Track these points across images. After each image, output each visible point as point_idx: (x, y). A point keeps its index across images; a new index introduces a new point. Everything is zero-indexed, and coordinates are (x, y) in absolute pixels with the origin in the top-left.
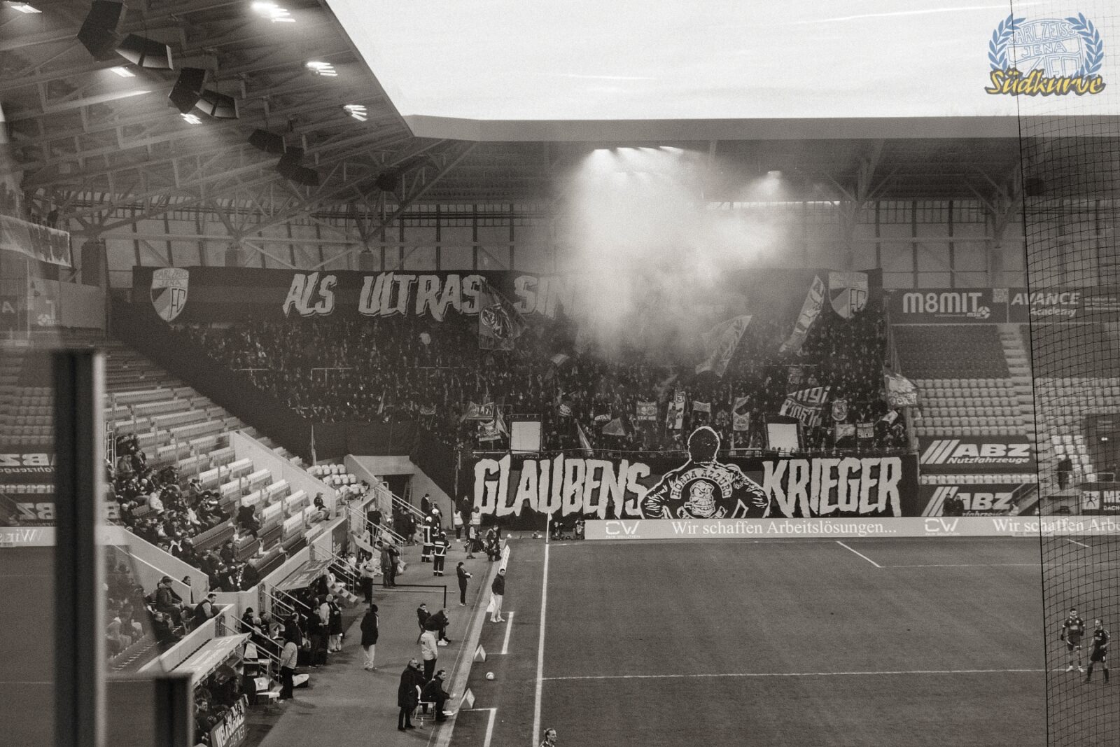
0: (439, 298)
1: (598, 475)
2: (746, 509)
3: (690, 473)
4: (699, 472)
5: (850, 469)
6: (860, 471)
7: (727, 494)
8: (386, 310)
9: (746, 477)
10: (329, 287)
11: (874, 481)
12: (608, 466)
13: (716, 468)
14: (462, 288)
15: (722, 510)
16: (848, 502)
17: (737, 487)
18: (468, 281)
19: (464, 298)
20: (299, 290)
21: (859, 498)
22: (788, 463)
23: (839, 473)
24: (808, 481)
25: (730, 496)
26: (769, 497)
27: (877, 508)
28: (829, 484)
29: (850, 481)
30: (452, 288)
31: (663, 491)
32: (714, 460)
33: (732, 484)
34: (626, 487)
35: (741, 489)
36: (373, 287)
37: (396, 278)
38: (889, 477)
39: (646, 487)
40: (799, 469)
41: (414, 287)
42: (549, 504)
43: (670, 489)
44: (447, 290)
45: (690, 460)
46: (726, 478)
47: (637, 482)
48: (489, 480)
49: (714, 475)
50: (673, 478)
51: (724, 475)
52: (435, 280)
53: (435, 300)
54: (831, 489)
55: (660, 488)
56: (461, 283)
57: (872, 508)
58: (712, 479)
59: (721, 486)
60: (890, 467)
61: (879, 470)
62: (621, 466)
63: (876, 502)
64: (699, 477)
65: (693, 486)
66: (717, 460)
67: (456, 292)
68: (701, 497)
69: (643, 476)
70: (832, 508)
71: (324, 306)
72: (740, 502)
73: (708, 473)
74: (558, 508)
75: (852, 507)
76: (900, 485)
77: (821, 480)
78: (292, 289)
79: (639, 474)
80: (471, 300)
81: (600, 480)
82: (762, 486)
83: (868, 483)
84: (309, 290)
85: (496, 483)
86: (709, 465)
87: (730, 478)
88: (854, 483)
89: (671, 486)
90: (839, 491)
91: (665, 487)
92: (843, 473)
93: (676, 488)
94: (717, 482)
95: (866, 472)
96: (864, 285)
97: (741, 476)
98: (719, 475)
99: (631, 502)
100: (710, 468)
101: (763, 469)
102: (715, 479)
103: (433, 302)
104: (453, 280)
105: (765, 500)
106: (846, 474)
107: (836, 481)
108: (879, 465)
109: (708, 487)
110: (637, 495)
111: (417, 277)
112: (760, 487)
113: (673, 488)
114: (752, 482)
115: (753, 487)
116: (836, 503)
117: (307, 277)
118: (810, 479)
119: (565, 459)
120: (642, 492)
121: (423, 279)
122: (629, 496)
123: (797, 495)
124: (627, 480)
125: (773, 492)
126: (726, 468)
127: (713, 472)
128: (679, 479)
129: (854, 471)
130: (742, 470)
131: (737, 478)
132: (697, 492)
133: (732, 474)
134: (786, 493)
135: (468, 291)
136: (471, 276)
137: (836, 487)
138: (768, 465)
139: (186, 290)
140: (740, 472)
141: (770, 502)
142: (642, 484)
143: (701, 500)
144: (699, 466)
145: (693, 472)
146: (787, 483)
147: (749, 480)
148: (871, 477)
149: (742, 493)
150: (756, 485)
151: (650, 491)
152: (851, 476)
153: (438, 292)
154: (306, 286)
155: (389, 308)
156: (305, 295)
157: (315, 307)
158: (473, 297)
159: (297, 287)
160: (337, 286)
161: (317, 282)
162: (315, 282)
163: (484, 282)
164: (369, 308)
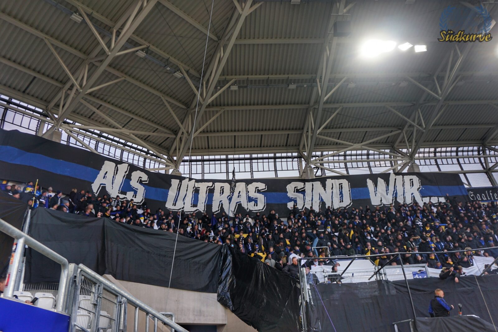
8: (188, 208)
10: (141, 182)
14: (248, 192)
18: (252, 187)
19: (250, 199)
20: (110, 176)
30: (240, 192)
36: (179, 189)
37: (197, 185)
41: (211, 191)
44: (236, 194)
52: (227, 186)
53: (228, 201)
56: (247, 189)
67: (244, 195)
71: (135, 195)
78: (102, 173)
80: (256, 201)
84: (120, 178)
103: (226, 202)
104: (241, 187)
111: (213, 184)
117: (116, 166)
121: (218, 186)
135: (253, 194)
136: (254, 183)
153: (230, 195)
154: (117, 173)
155: (191, 207)
156: (115, 181)
157: (126, 195)
158: (256, 198)
159: (107, 172)
160: (147, 182)
161: (127, 173)
162: (126, 172)
163: (264, 188)
164: (175, 205)
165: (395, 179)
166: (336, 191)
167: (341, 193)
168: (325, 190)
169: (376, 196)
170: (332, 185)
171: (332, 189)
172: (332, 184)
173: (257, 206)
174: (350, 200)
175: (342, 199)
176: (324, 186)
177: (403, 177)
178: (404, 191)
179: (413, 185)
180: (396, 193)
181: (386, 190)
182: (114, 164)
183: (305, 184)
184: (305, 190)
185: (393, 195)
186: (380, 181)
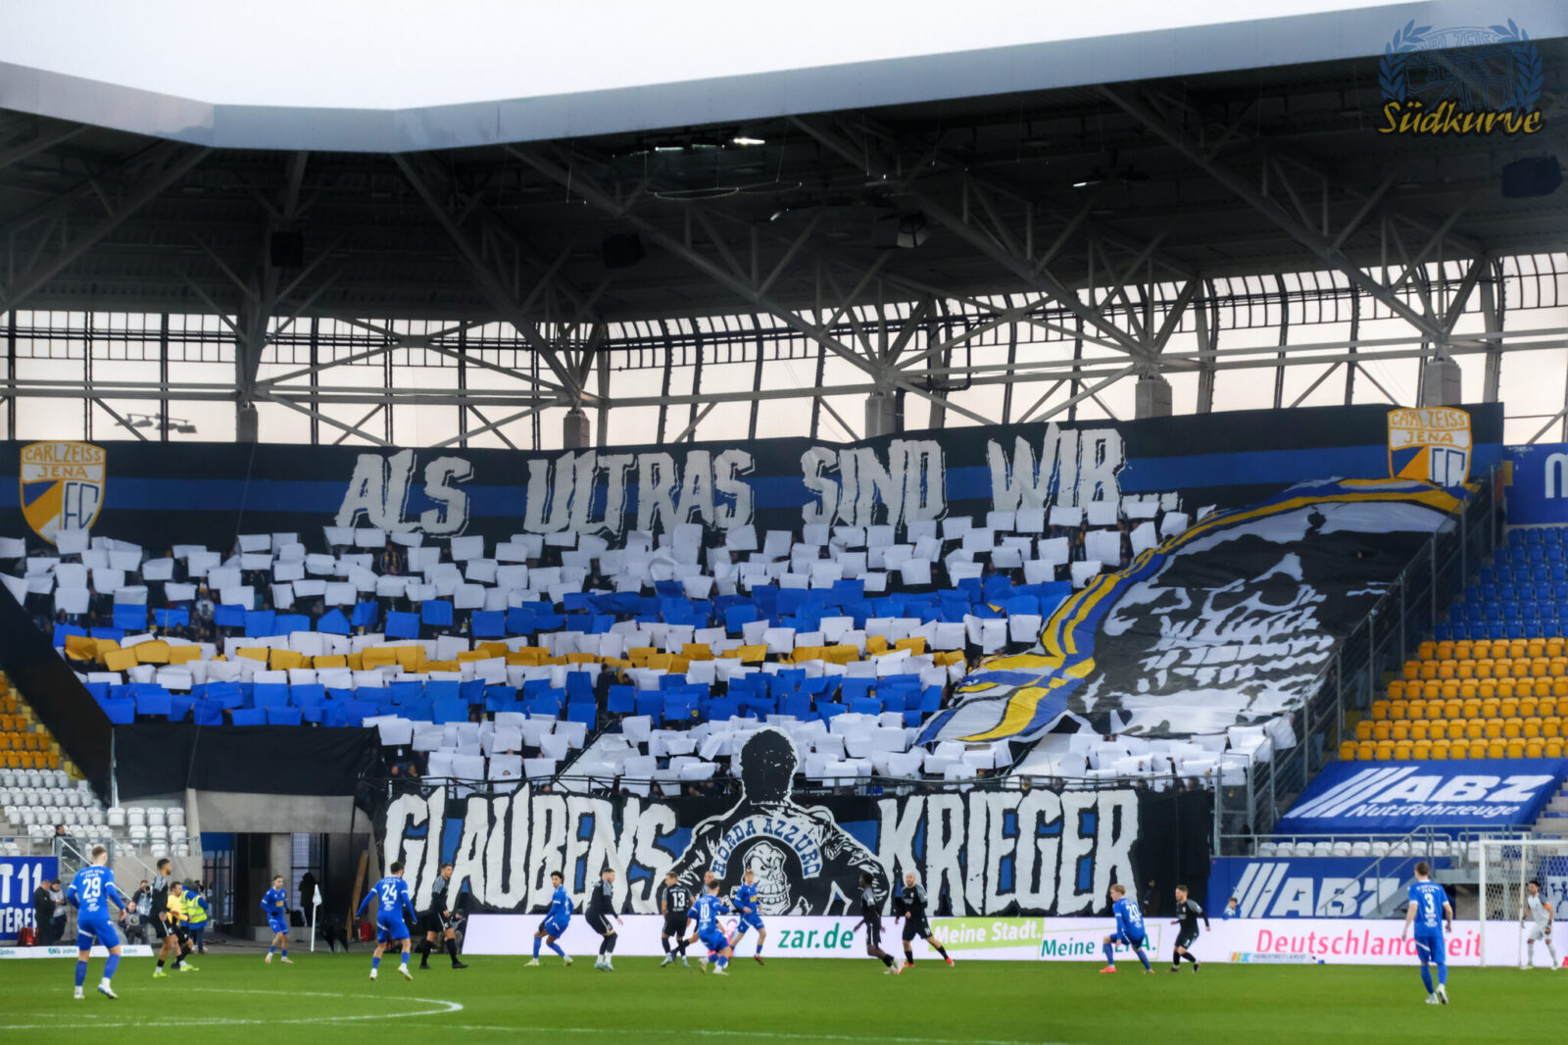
0: (676, 499)
1: (587, 827)
2: (848, 902)
3: (743, 824)
4: (759, 822)
5: (1041, 815)
6: (1060, 820)
7: (812, 870)
8: (581, 527)
9: (848, 835)
10: (452, 481)
11: (1088, 843)
12: (603, 809)
13: (789, 816)
14: (714, 477)
15: (802, 903)
16: (1035, 889)
17: (831, 855)
18: (723, 462)
19: (719, 498)
20: (375, 487)
21: (1058, 880)
22: (926, 802)
23: (1021, 825)
24: (962, 842)
25: (817, 875)
26: (891, 877)
27: (1090, 903)
28: (1001, 846)
29: (1041, 842)
30: (697, 477)
31: (697, 863)
32: (787, 798)
33: (822, 849)
34: (634, 855)
35: (838, 859)
36: (551, 481)
37: (603, 461)
38: (1116, 835)
39: (671, 854)
40: (946, 814)
41: (632, 477)
42: (506, 888)
43: (709, 857)
44: (688, 483)
45: (744, 796)
46: (812, 837)
47: (655, 845)
48: (411, 838)
49: (786, 830)
50: (714, 835)
51: (804, 828)
52: (666, 461)
53: (670, 503)
54: (1003, 859)
55: (691, 857)
56: (712, 468)
57: (1081, 902)
58: (782, 839)
59: (799, 854)
60: (1117, 811)
61: (1097, 819)
62: (625, 810)
63: (1090, 890)
64: (760, 833)
65: (749, 853)
66: (792, 798)
67: (705, 485)
68: (764, 874)
69: (665, 831)
70: (1004, 902)
71: (441, 518)
72: (835, 888)
73: (775, 825)
74: (521, 897)
75: (1043, 901)
76: (1137, 854)
77: (987, 838)
78: (355, 486)
79: (659, 827)
80: (731, 502)
81: (590, 839)
82: (877, 853)
83: (1075, 846)
84: (398, 487)
85: (421, 844)
86: (774, 808)
87: (817, 835)
88: (1048, 846)
89: (712, 852)
90: (1018, 863)
91: (700, 854)
92: (1027, 824)
93: (720, 853)
94: (792, 846)
95: (1072, 823)
96: (1463, 440)
97: (836, 833)
98: (796, 830)
99: (639, 887)
100: (777, 815)
101: (876, 815)
102: (786, 837)
103: (666, 507)
104: (697, 461)
105: (884, 884)
106: (1033, 828)
107: (1011, 841)
108: (1095, 807)
109: (776, 855)
110: (653, 870)
111: (636, 458)
112: (872, 856)
113: (716, 857)
114: (859, 845)
115: (860, 856)
116: (1012, 890)
117: (386, 460)
118: (966, 837)
119: (532, 795)
120: (662, 864)
121: (646, 460)
122: (637, 872)
123: (944, 873)
124: (635, 841)
125: (897, 867)
126: (810, 815)
127: (782, 823)
128: (726, 837)
129: (1049, 819)
130: (837, 821)
131: (829, 835)
132: (756, 864)
133: (822, 827)
134: (922, 866)
135: (726, 484)
136: (727, 452)
137: (1013, 855)
138: (887, 807)
139: (100, 486)
140: (833, 822)
141: (891, 886)
142: (664, 849)
143: (763, 882)
144: (758, 811)
145: (750, 823)
146: (925, 847)
147: (853, 841)
148: (1082, 835)
149: (839, 868)
150: (866, 850)
151: (678, 862)
152: (1043, 830)
153: (674, 488)
154: (389, 477)
155: (588, 522)
156: (390, 497)
157: (419, 521)
158: (733, 495)
159: (366, 481)
160: (472, 477)
161: (414, 470)
162: (410, 470)
163: (749, 464)
164: (547, 522)
165: (1059, 441)
166: (914, 473)
167: (924, 483)
168: (888, 470)
169: (1008, 489)
170: (907, 457)
171: (906, 467)
172: (907, 453)
173: (733, 516)
174: (944, 501)
175: (925, 499)
176: (884, 460)
177: (1080, 434)
178: (1078, 475)
179: (1103, 458)
180: (1058, 482)
181: (1034, 474)
182: (379, 459)
183: (838, 455)
184: (839, 471)
185: (1049, 488)
186: (1022, 446)
